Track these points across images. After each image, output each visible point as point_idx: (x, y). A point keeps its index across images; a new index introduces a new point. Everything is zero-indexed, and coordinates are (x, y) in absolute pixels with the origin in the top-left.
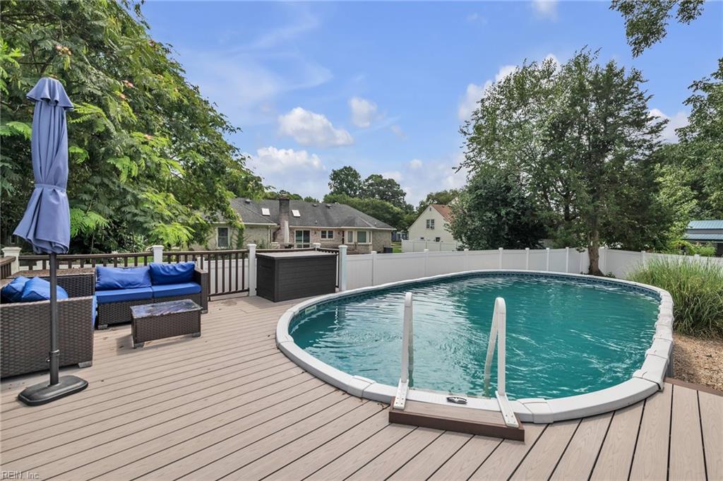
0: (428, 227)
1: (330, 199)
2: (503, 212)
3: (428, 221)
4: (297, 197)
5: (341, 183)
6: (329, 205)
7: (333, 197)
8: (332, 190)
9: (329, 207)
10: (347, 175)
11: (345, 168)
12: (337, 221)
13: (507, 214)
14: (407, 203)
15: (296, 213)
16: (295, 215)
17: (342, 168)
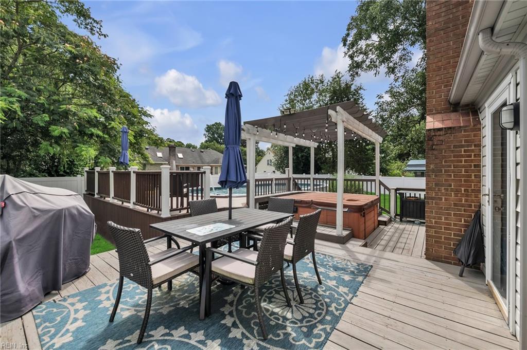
0: (268, 164)
1: (205, 146)
2: (300, 155)
3: (268, 160)
4: (180, 144)
5: (213, 134)
6: (203, 150)
7: (207, 145)
8: (207, 139)
9: (202, 152)
10: (218, 129)
11: (216, 123)
12: (208, 161)
13: (302, 156)
14: (260, 149)
15: (180, 155)
16: (179, 157)
17: (214, 123)
